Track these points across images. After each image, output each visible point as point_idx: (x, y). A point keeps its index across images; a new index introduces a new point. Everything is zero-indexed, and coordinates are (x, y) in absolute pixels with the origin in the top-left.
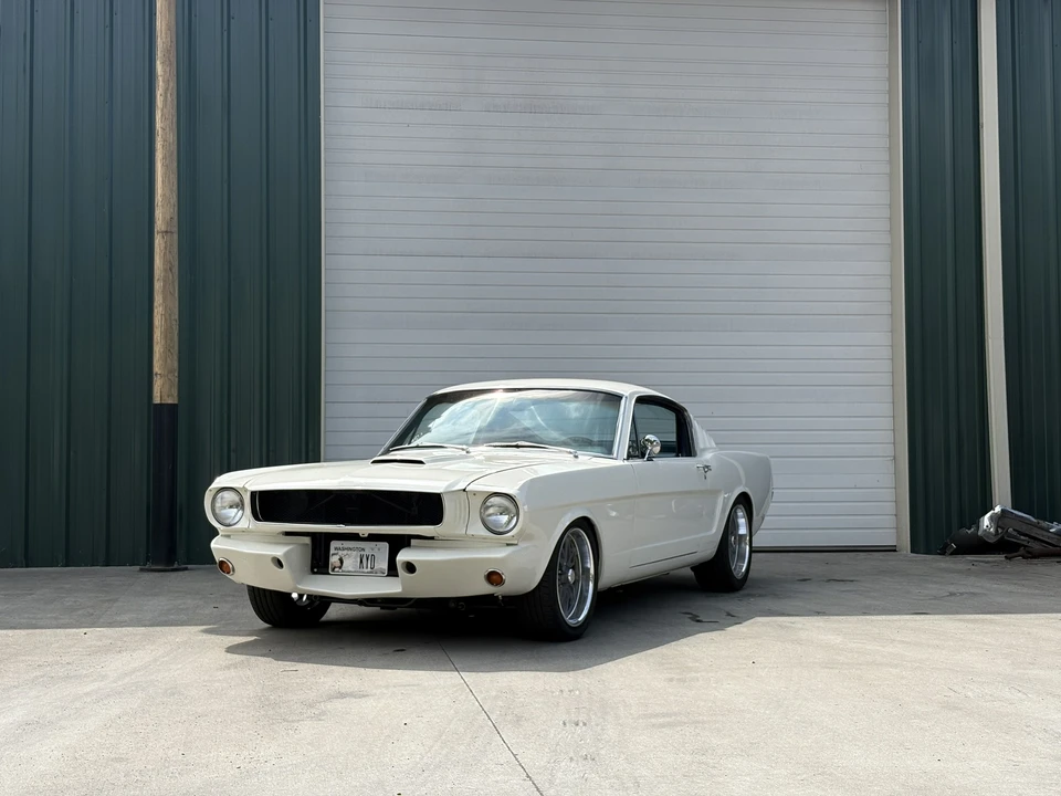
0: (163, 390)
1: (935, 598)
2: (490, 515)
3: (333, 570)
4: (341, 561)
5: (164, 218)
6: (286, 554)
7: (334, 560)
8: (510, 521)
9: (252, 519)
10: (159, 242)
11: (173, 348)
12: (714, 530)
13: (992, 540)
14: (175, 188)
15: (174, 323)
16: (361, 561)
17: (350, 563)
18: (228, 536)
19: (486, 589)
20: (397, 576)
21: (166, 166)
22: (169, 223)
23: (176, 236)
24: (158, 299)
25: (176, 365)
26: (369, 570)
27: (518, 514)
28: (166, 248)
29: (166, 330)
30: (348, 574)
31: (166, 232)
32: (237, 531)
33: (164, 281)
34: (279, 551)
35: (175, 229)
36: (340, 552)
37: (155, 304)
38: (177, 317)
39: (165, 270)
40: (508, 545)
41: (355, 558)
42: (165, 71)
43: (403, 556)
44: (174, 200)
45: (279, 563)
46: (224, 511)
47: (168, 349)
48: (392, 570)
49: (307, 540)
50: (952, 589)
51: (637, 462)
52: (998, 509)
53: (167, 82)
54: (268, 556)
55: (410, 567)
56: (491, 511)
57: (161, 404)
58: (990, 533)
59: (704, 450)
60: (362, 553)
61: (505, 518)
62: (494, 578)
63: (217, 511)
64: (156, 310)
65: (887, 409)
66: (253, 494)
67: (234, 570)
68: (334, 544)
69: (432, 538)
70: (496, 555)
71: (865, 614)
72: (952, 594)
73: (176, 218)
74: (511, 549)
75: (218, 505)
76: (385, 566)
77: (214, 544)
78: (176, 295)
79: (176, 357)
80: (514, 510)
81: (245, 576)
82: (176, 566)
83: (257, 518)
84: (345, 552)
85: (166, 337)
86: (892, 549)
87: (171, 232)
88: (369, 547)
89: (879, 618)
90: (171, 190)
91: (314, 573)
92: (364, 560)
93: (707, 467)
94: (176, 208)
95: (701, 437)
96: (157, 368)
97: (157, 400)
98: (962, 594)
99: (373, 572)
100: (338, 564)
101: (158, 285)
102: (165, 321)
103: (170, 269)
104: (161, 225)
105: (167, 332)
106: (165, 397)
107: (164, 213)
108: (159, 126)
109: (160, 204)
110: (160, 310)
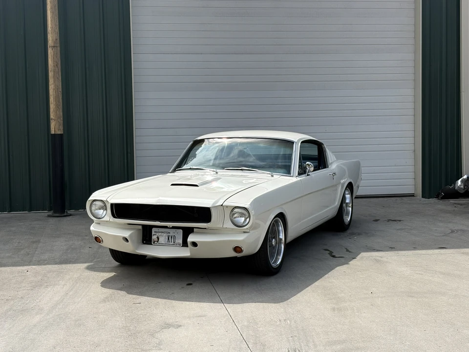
0: (56, 127)
1: (446, 235)
2: (235, 218)
3: (154, 243)
4: (158, 238)
5: (52, 39)
6: (130, 236)
7: (154, 237)
8: (245, 220)
9: (112, 217)
10: (50, 52)
11: (60, 105)
12: (337, 203)
13: (462, 192)
14: (57, 24)
15: (59, 93)
16: (168, 239)
17: (163, 240)
18: (99, 223)
19: (234, 254)
20: (187, 246)
21: (52, 13)
22: (55, 42)
23: (59, 48)
24: (51, 81)
25: (61, 114)
26: (173, 243)
27: (249, 216)
28: (54, 55)
30: (162, 245)
31: (54, 47)
32: (104, 221)
33: (54, 72)
34: (127, 234)
35: (58, 45)
36: (157, 234)
37: (50, 83)
38: (61, 90)
39: (54, 66)
40: (244, 232)
41: (165, 237)
43: (191, 238)
44: (57, 30)
45: (127, 240)
46: (97, 211)
47: (57, 106)
48: (185, 244)
49: (140, 227)
50: (451, 226)
51: (303, 177)
52: (465, 177)
54: (121, 236)
55: (195, 244)
56: (235, 215)
57: (55, 134)
58: (461, 188)
59: (332, 163)
60: (169, 234)
61: (243, 219)
62: (237, 249)
63: (93, 212)
64: (50, 87)
65: (411, 127)
66: (112, 205)
67: (102, 241)
68: (154, 230)
69: (206, 228)
70: (239, 238)
71: (415, 249)
72: (453, 232)
73: (58, 39)
74: (246, 235)
75: (93, 208)
76: (181, 241)
77: (92, 228)
78: (60, 78)
79: (61, 110)
80: (247, 214)
81: (108, 244)
82: (65, 214)
83: (114, 217)
84: (160, 234)
85: (56, 100)
86: (412, 195)
87: (56, 47)
88: (172, 232)
89: (424, 252)
90: (55, 25)
91: (144, 243)
92: (170, 238)
93: (334, 174)
94: (58, 35)
95: (330, 156)
96: (52, 116)
97: (53, 132)
98: (457, 231)
99: (175, 244)
100: (157, 240)
101: (51, 74)
102: (55, 93)
103: (57, 66)
104: (50, 42)
105: (56, 98)
106: (57, 130)
107: (53, 37)
109: (50, 32)
110: (52, 87)
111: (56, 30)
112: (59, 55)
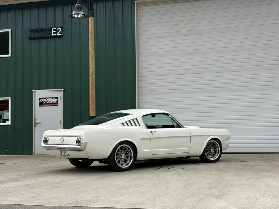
5: (91, 72)
11: (93, 103)
21: (91, 59)
23: (94, 76)
24: (90, 91)
29: (92, 98)
31: (91, 75)
33: (91, 87)
35: (94, 74)
38: (94, 95)
39: (91, 84)
42: (91, 37)
47: (92, 103)
53: (91, 39)
57: (91, 116)
73: (94, 72)
78: (94, 90)
79: (94, 105)
90: (93, 65)
94: (94, 69)
96: (90, 108)
103: (93, 84)
104: (90, 74)
105: (92, 99)
106: (92, 114)
107: (91, 71)
108: (90, 49)
109: (90, 68)
110: (90, 94)
111: (93, 67)
112: (94, 79)
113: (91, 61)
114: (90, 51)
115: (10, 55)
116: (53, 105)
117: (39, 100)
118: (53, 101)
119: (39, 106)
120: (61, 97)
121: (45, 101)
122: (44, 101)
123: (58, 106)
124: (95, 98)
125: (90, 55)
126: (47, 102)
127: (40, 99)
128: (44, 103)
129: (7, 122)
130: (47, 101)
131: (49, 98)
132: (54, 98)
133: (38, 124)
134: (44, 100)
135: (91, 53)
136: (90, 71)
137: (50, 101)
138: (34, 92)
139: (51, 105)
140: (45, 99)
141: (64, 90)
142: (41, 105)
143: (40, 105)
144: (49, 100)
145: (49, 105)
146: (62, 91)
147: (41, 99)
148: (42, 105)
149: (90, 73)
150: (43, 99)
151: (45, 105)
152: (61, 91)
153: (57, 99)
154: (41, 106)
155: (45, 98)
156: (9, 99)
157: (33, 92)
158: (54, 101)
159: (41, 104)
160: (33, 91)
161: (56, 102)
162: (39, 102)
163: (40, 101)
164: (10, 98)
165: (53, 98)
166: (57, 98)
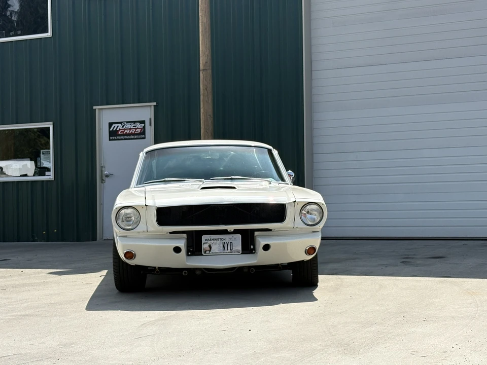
5: (203, 63)
10: (201, 75)
11: (208, 129)
14: (208, 46)
15: (209, 117)
21: (203, 35)
22: (204, 66)
23: (210, 72)
24: (201, 105)
28: (203, 78)
29: (205, 121)
31: (204, 70)
33: (203, 95)
35: (209, 68)
38: (210, 114)
39: (203, 90)
44: (208, 52)
47: (206, 131)
78: (210, 102)
85: (205, 124)
87: (206, 70)
90: (206, 48)
94: (210, 57)
102: (204, 116)
103: (206, 89)
104: (201, 67)
107: (202, 60)
108: (200, 14)
109: (201, 55)
110: (202, 110)
112: (209, 78)
113: (202, 40)
114: (200, 16)
115: (49, 34)
116: (136, 137)
117: (110, 128)
118: (136, 129)
119: (110, 140)
120: (150, 119)
121: (120, 129)
122: (118, 129)
123: (144, 138)
124: (212, 119)
125: (200, 25)
126: (123, 132)
127: (110, 124)
128: (119, 133)
129: (47, 173)
130: (125, 129)
131: (127, 122)
132: (137, 122)
133: (107, 176)
134: (118, 126)
135: (202, 22)
136: (201, 62)
137: (130, 129)
138: (97, 111)
139: (132, 137)
140: (120, 125)
141: (155, 104)
142: (113, 138)
143: (111, 138)
144: (128, 126)
145: (129, 137)
146: (153, 107)
147: (114, 125)
148: (115, 138)
149: (201, 65)
150: (116, 125)
151: (120, 138)
152: (150, 106)
153: (143, 125)
154: (112, 140)
155: (121, 123)
156: (50, 125)
157: (95, 109)
158: (138, 128)
159: (113, 134)
160: (94, 107)
161: (141, 130)
162: (110, 132)
163: (111, 130)
164: (52, 123)
165: (134, 122)
166: (143, 122)
